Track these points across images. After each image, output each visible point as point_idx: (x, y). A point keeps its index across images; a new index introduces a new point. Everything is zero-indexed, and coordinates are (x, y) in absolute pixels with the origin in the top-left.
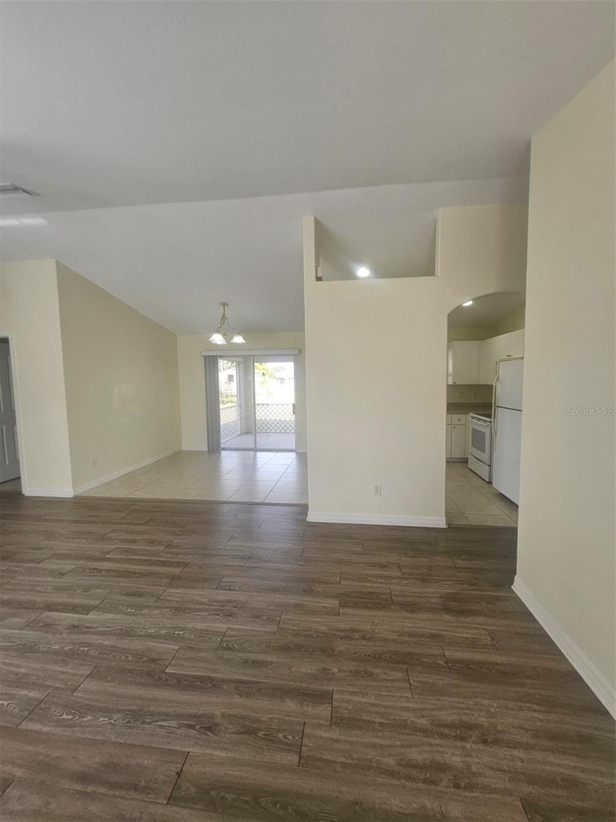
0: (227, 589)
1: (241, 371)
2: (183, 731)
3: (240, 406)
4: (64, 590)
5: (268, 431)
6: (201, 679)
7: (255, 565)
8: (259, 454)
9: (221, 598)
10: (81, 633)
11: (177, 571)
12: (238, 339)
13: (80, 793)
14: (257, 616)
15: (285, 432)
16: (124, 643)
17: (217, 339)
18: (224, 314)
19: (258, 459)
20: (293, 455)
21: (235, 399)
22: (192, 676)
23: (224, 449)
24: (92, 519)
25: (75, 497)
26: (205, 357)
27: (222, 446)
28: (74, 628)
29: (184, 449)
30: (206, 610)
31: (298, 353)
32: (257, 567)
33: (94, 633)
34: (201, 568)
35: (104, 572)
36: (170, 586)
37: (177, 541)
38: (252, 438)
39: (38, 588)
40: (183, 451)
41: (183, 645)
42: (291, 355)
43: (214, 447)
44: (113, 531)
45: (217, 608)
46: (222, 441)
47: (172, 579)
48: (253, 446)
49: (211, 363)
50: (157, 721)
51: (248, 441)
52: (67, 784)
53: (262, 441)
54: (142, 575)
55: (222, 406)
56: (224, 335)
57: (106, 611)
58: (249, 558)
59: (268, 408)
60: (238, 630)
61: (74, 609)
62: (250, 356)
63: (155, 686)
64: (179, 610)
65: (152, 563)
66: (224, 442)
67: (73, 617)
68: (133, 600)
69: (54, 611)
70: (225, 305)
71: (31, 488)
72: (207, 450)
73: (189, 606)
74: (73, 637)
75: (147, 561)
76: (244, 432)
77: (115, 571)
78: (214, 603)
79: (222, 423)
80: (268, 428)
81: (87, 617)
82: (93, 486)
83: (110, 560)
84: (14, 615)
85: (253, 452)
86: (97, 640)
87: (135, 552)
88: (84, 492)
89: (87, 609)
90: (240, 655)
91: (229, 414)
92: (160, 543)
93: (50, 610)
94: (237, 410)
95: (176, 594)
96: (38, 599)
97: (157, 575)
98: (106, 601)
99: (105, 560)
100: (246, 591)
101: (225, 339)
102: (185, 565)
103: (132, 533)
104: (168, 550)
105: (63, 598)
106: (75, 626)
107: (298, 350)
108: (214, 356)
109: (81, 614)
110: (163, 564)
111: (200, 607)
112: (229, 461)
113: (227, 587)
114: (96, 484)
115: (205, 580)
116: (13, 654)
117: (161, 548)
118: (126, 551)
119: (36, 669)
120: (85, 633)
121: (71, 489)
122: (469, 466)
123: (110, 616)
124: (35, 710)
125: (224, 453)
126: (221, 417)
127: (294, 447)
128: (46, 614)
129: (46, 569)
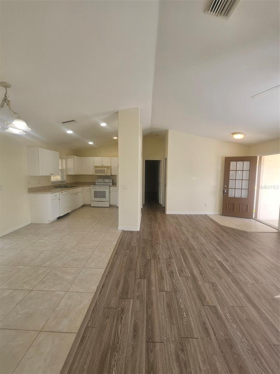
4: (219, 275)
10: (226, 257)
16: (220, 249)
28: (226, 260)
33: (223, 255)
34: (180, 246)
35: (201, 269)
36: (194, 249)
39: (226, 285)
47: (191, 250)
57: (215, 257)
61: (222, 266)
63: (222, 241)
67: (224, 263)
69: (228, 270)
73: (199, 243)
74: (228, 259)
75: (185, 260)
81: (221, 260)
84: (241, 280)
86: (224, 254)
89: (219, 262)
93: (229, 272)
96: (229, 280)
97: (191, 254)
98: (212, 260)
102: (181, 250)
105: (222, 272)
106: (226, 261)
109: (222, 262)
120: (225, 257)
122: (92, 206)
123: (216, 255)
128: (231, 271)
129: (216, 296)
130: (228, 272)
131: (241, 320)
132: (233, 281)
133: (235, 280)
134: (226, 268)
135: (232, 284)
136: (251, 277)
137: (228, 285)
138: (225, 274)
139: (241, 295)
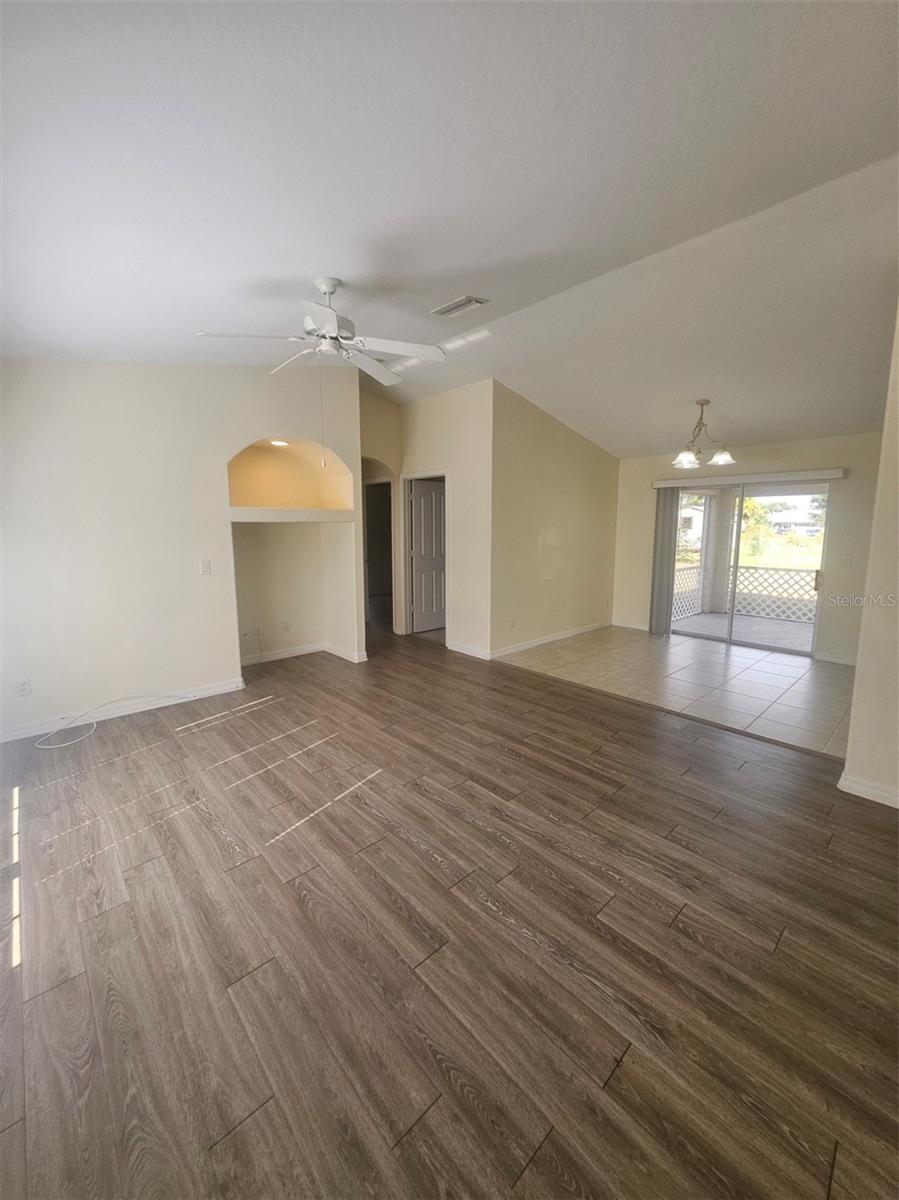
0: (682, 845)
1: (713, 511)
2: (622, 1009)
3: (705, 568)
4: (485, 763)
5: (753, 613)
6: (648, 957)
7: (731, 828)
8: (735, 650)
9: (674, 855)
11: (610, 790)
12: (722, 459)
13: (505, 997)
14: (735, 908)
15: (788, 619)
16: (547, 854)
17: (686, 460)
18: (701, 419)
19: (732, 658)
20: (807, 661)
21: (697, 556)
22: (634, 945)
23: (675, 633)
24: (508, 691)
25: (491, 661)
26: (659, 489)
27: (673, 627)
28: (496, 811)
29: (615, 622)
30: (651, 862)
31: (841, 476)
32: (732, 832)
33: (514, 826)
34: (641, 798)
35: (523, 759)
36: (600, 807)
37: (607, 748)
38: (726, 621)
39: (461, 752)
40: (611, 626)
41: (619, 894)
42: (824, 481)
43: (660, 627)
44: (531, 711)
45: (668, 866)
46: (673, 619)
47: (602, 798)
48: (725, 635)
49: (667, 499)
50: (588, 974)
51: (718, 626)
52: (495, 982)
53: (741, 629)
54: (565, 778)
55: (678, 566)
56: (698, 453)
57: (526, 805)
58: (719, 812)
59: (756, 575)
60: (703, 915)
61: (495, 789)
62: (738, 485)
64: (613, 843)
65: (576, 767)
66: (677, 621)
67: (495, 799)
68: (556, 805)
69: (477, 783)
70: (703, 403)
71: (453, 642)
72: (647, 628)
73: (626, 845)
74: (494, 820)
75: (568, 761)
76: (707, 608)
77: (534, 761)
78: (662, 857)
79: (676, 591)
80: (753, 608)
81: (507, 803)
82: (508, 652)
83: (528, 745)
84: (445, 773)
85: (723, 646)
86: (518, 835)
87: (556, 746)
88: (500, 657)
89: (507, 795)
90: (707, 954)
91: (687, 580)
92: (586, 745)
93: (473, 780)
94: (699, 574)
95: (610, 821)
96: (463, 764)
97: (584, 785)
98: (526, 793)
99: (522, 743)
100: (714, 861)
101: (698, 459)
102: (621, 786)
103: (551, 720)
104: (595, 757)
105: (483, 772)
106: (496, 809)
107: (841, 471)
108: (672, 488)
109: (502, 798)
110: (591, 773)
111: (643, 853)
112: (680, 652)
113: (684, 843)
114: (514, 650)
115: (648, 818)
116: (444, 812)
117: (589, 752)
118: (544, 740)
119: (463, 838)
120: (506, 822)
121: (488, 651)
123: (531, 814)
124: (462, 879)
125: (674, 639)
126: (676, 582)
127: (808, 648)
128: (470, 783)
129: (468, 734)
130: (473, 777)
131: (428, 726)
132: (456, 763)
133: (454, 767)
134: (481, 785)
135: (455, 759)
136: (428, 789)
137: (461, 754)
138: (477, 771)
139: (437, 750)
